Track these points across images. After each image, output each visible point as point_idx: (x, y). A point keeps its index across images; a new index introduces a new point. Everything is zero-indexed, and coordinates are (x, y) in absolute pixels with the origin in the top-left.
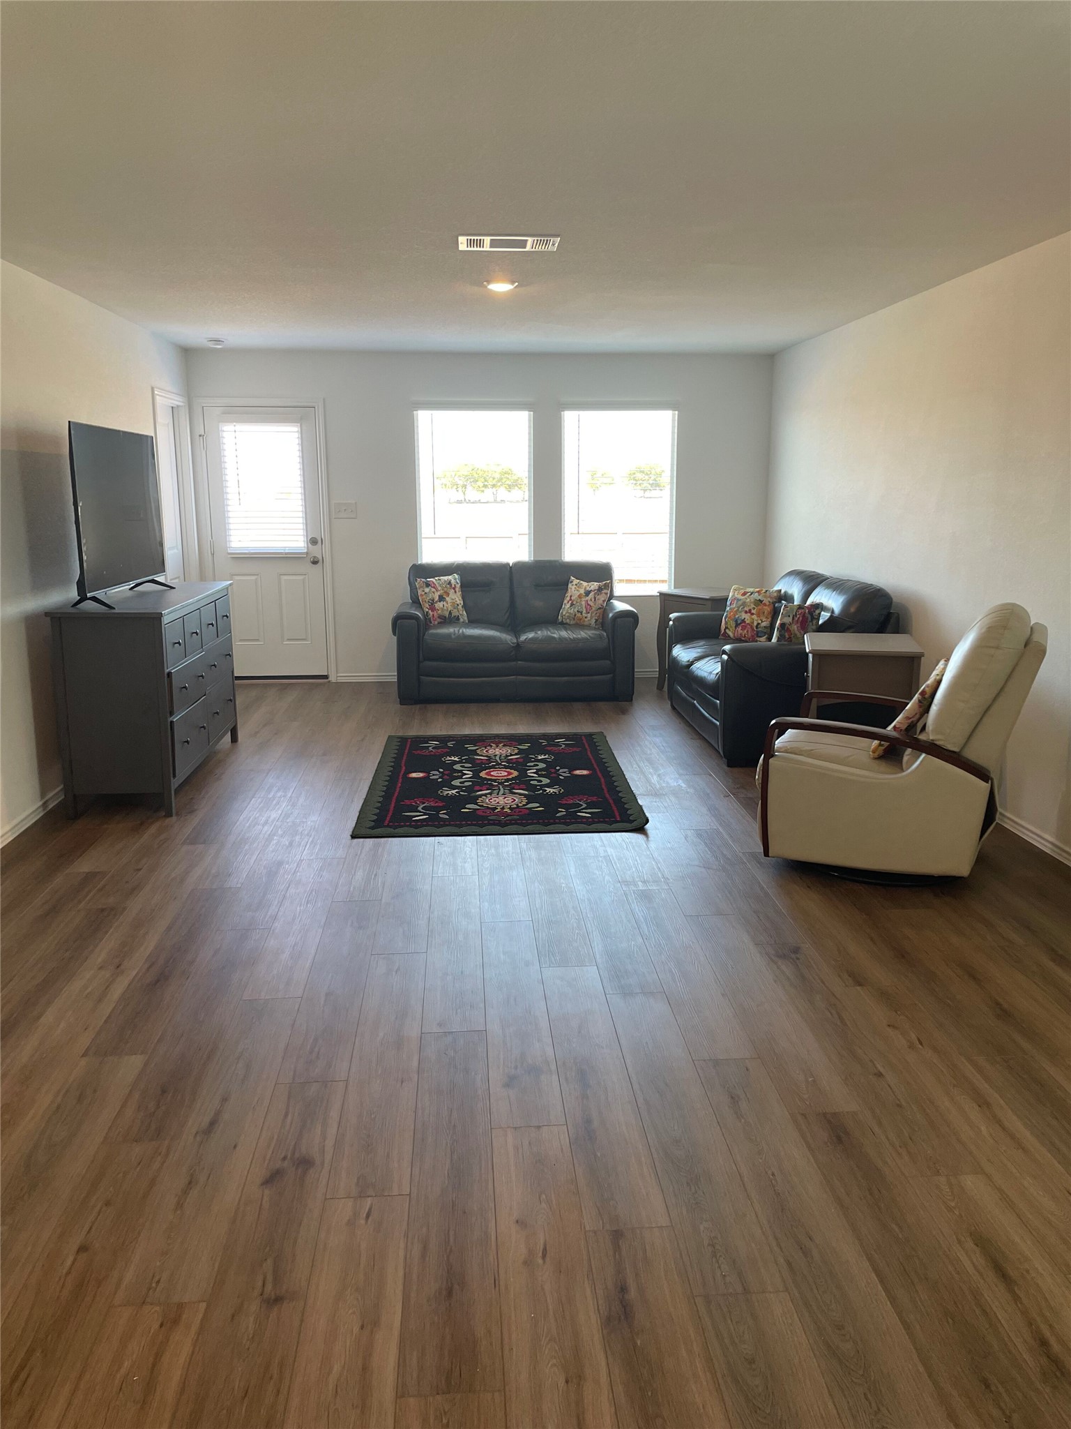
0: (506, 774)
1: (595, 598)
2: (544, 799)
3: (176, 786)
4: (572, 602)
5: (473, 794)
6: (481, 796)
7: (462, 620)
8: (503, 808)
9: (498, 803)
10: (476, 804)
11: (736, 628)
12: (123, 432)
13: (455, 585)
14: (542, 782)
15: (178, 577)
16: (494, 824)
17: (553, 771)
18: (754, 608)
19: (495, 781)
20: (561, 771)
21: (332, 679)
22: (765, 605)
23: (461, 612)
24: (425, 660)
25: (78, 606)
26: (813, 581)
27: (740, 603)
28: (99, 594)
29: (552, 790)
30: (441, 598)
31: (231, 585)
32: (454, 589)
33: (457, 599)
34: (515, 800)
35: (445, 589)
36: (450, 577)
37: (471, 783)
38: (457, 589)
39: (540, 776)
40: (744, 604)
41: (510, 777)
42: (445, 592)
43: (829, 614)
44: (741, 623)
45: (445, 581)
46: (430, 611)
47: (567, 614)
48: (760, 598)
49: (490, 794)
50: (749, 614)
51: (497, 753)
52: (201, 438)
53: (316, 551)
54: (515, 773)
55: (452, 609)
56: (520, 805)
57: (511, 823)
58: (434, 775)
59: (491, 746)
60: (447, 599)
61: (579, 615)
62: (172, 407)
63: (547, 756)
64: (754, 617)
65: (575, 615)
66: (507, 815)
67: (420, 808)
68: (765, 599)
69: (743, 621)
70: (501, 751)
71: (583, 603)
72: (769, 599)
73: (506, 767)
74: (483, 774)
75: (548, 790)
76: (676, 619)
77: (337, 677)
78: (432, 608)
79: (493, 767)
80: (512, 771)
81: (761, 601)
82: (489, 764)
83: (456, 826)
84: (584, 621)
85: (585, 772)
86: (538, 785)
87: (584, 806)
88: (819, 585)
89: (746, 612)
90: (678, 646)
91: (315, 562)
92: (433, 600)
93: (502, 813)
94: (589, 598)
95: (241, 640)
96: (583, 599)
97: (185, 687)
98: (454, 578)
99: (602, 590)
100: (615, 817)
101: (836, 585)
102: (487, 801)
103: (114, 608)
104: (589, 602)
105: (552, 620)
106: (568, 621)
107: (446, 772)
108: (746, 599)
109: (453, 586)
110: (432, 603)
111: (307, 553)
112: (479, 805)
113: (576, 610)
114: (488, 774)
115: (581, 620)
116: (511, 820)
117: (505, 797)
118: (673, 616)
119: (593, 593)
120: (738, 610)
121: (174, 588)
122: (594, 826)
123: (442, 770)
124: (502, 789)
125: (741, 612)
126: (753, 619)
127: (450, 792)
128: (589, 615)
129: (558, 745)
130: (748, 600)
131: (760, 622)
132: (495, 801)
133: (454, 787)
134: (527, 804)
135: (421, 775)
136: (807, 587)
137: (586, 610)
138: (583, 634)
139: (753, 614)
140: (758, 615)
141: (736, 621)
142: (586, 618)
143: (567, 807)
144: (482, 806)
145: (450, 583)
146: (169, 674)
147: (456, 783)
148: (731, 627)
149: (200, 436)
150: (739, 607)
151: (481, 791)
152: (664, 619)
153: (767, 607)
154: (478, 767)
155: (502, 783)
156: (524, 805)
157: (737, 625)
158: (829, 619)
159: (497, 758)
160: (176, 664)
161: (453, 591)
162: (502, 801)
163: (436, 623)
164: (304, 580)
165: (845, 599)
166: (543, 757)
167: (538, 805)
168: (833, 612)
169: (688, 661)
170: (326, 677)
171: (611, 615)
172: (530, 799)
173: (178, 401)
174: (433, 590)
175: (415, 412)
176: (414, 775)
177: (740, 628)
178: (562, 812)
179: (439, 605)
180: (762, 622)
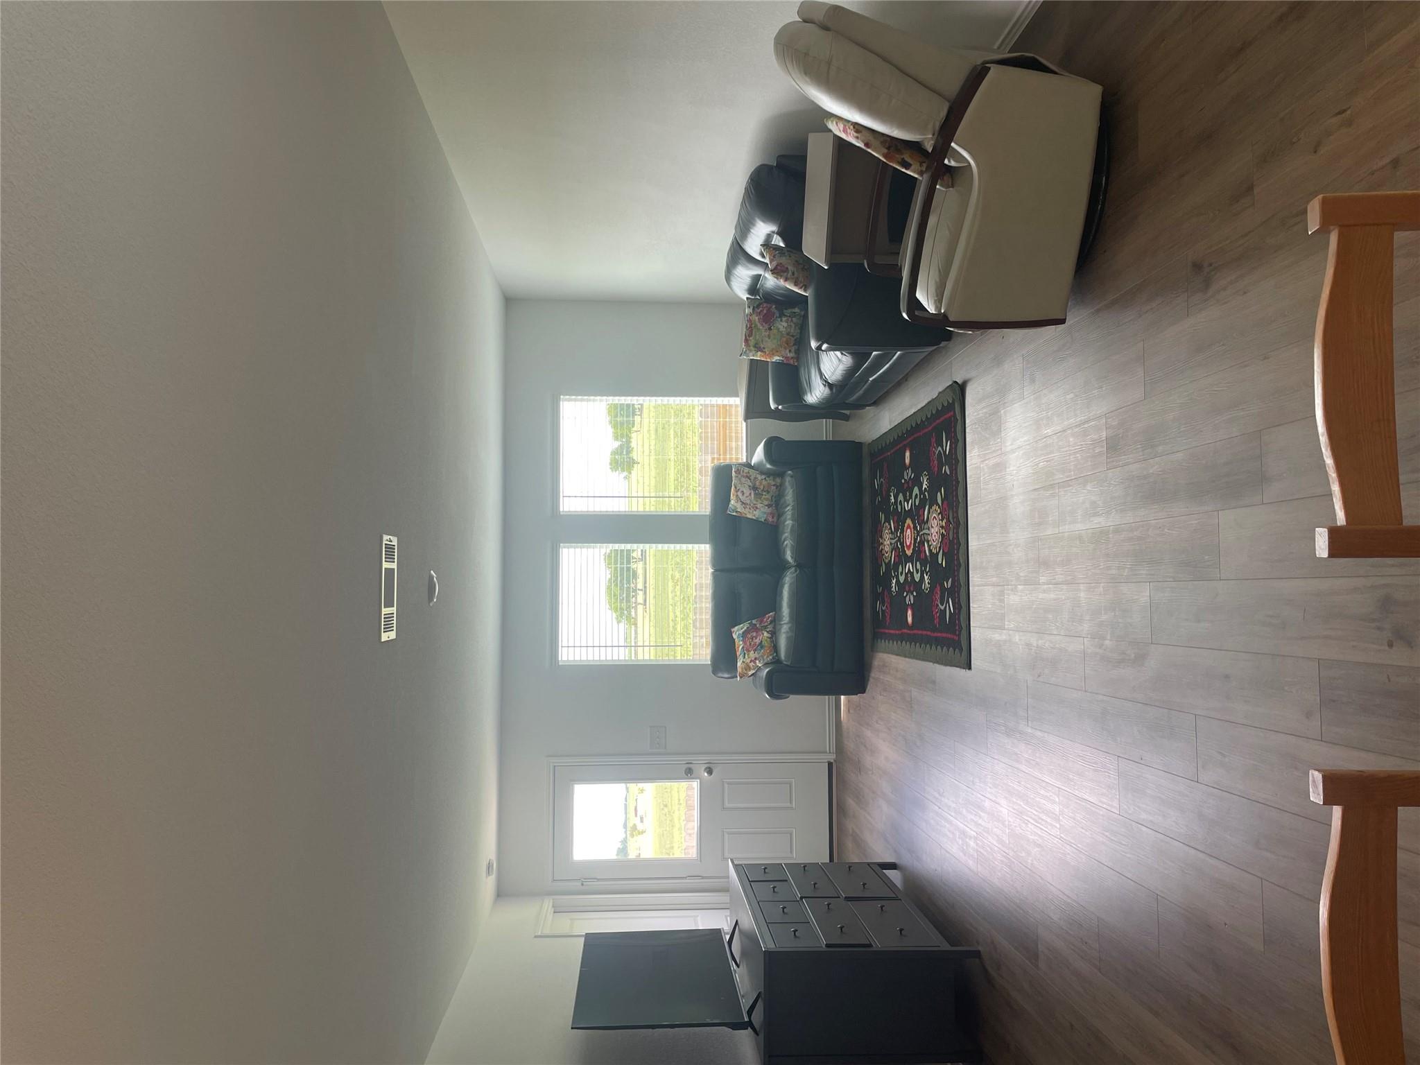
0: (909, 530)
2: (933, 489)
3: (948, 945)
5: (929, 558)
6: (930, 551)
8: (942, 527)
9: (937, 533)
10: (937, 554)
12: (581, 967)
14: (917, 494)
15: (726, 917)
16: (957, 533)
17: (906, 485)
19: (915, 540)
20: (906, 478)
21: (832, 757)
24: (814, 665)
25: (758, 1030)
26: (738, 254)
28: (745, 1004)
29: (925, 483)
31: (733, 862)
34: (934, 517)
37: (918, 563)
39: (911, 497)
41: (912, 526)
43: (775, 235)
47: (766, 514)
49: (928, 542)
51: (888, 542)
52: (585, 883)
53: (699, 770)
54: (909, 521)
56: (939, 511)
57: (956, 518)
58: (910, 600)
59: (882, 549)
62: (554, 912)
63: (892, 494)
65: (767, 505)
66: (948, 521)
67: (942, 608)
70: (886, 540)
72: (754, 305)
73: (902, 532)
74: (909, 553)
75: (924, 486)
76: (777, 401)
79: (902, 544)
80: (906, 525)
82: (899, 549)
83: (958, 570)
85: (908, 454)
86: (920, 496)
87: (940, 448)
88: (741, 246)
90: (805, 398)
91: (711, 771)
93: (946, 528)
95: (791, 852)
97: (841, 928)
100: (950, 417)
101: (744, 228)
102: (935, 544)
103: (760, 993)
105: (771, 531)
106: (773, 513)
107: (907, 588)
111: (701, 780)
112: (939, 551)
114: (909, 547)
116: (953, 518)
117: (932, 527)
118: (773, 406)
121: (737, 921)
122: (959, 436)
123: (905, 593)
124: (924, 531)
127: (927, 582)
129: (881, 485)
132: (935, 536)
133: (922, 578)
134: (938, 504)
135: (910, 612)
136: (743, 260)
138: (789, 496)
143: (941, 466)
144: (940, 547)
146: (827, 946)
147: (917, 577)
149: (582, 885)
151: (925, 551)
152: (776, 415)
154: (902, 558)
155: (918, 532)
156: (939, 507)
158: (780, 236)
159: (893, 541)
160: (818, 938)
162: (935, 529)
165: (759, 218)
166: (892, 498)
167: (939, 493)
168: (773, 232)
169: (825, 386)
170: (830, 764)
171: (768, 466)
172: (933, 502)
173: (548, 904)
175: (560, 664)
176: (910, 619)
178: (946, 469)
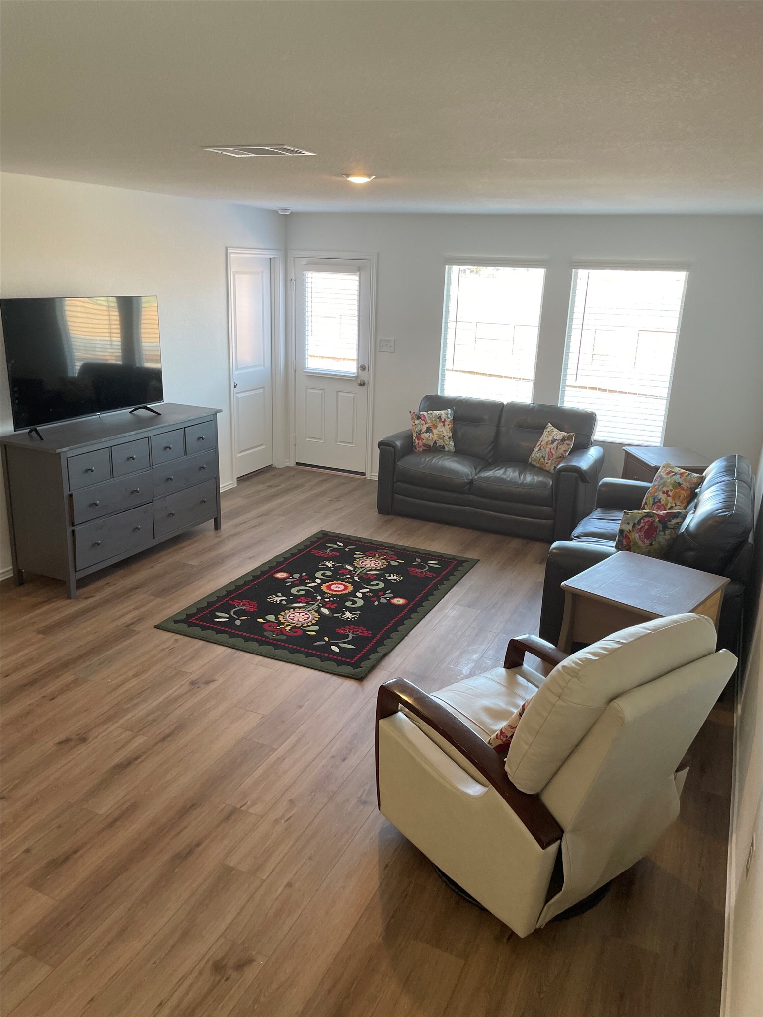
1: (557, 447)
4: (540, 447)
7: (447, 449)
11: (652, 506)
13: (445, 419)
18: (671, 490)
21: (368, 476)
22: (683, 488)
23: (447, 443)
24: (398, 481)
27: (662, 481)
30: (428, 430)
32: (443, 422)
33: (444, 431)
35: (434, 422)
36: (443, 412)
38: (446, 423)
40: (664, 484)
42: (434, 425)
44: (657, 502)
45: (436, 415)
46: (416, 440)
47: (535, 457)
48: (680, 480)
50: (665, 495)
53: (364, 376)
55: (437, 439)
60: (435, 431)
61: (542, 460)
62: (269, 259)
64: (670, 499)
65: (540, 459)
68: (684, 483)
69: (659, 501)
71: (548, 450)
72: (688, 484)
75: (347, 614)
77: (371, 475)
78: (419, 438)
81: (679, 484)
84: (546, 466)
89: (664, 492)
91: (362, 384)
92: (420, 431)
94: (552, 446)
95: (310, 438)
96: (548, 446)
97: (96, 504)
98: (446, 414)
99: (565, 441)
104: (552, 450)
105: (525, 460)
106: (535, 463)
108: (668, 479)
109: (443, 420)
110: (420, 433)
111: (357, 377)
113: (541, 455)
114: (330, 586)
115: (543, 464)
119: (557, 442)
120: (658, 488)
125: (659, 491)
126: (668, 501)
128: (550, 462)
130: (669, 480)
131: (674, 505)
137: (548, 457)
138: (534, 480)
139: (669, 496)
140: (674, 498)
141: (654, 499)
142: (547, 463)
145: (440, 417)
146: (71, 495)
148: (649, 503)
149: (291, 280)
150: (659, 486)
153: (683, 492)
157: (654, 503)
160: (89, 485)
161: (443, 424)
163: (421, 450)
164: (354, 397)
170: (363, 474)
171: (558, 468)
173: (275, 255)
174: (423, 422)
176: (280, 575)
177: (656, 506)
179: (426, 435)
180: (676, 505)
